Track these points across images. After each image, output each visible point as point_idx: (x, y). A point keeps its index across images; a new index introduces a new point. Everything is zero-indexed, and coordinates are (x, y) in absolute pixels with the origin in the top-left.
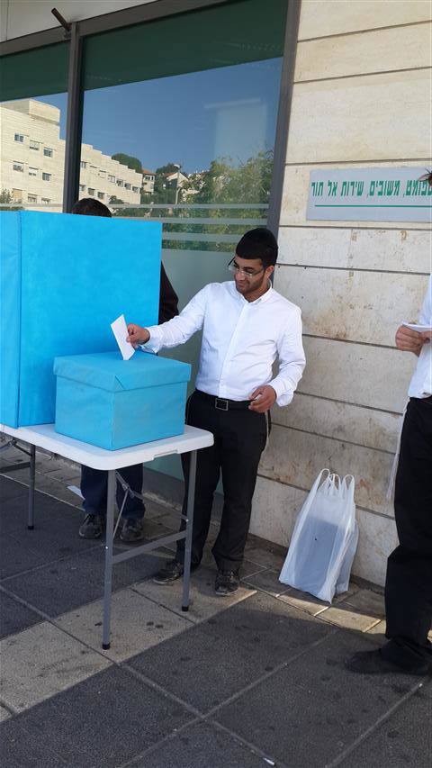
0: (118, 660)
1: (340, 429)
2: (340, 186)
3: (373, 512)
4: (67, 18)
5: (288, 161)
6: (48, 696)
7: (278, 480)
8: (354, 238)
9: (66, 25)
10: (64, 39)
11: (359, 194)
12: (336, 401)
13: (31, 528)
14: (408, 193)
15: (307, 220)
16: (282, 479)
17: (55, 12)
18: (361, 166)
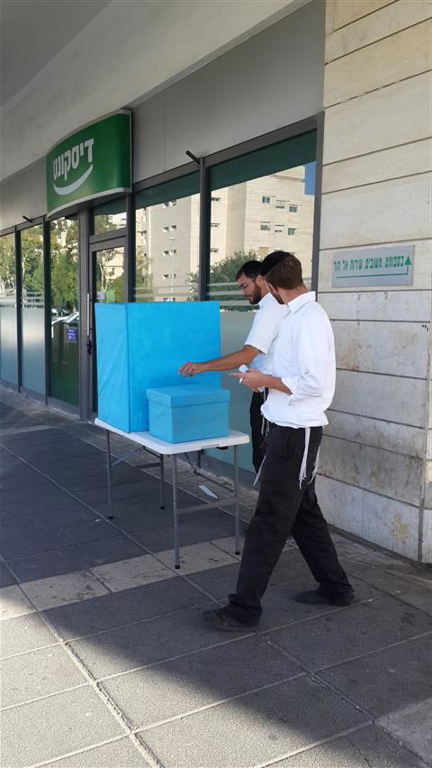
0: (181, 574)
1: (358, 435)
2: (349, 263)
3: (380, 495)
4: (197, 156)
5: (321, 248)
6: (133, 586)
7: (325, 475)
8: (359, 299)
9: (197, 160)
10: (196, 169)
11: (360, 268)
12: (355, 415)
13: (163, 508)
14: (387, 266)
15: (333, 287)
16: (327, 474)
17: (188, 153)
18: (360, 248)
